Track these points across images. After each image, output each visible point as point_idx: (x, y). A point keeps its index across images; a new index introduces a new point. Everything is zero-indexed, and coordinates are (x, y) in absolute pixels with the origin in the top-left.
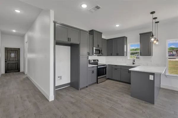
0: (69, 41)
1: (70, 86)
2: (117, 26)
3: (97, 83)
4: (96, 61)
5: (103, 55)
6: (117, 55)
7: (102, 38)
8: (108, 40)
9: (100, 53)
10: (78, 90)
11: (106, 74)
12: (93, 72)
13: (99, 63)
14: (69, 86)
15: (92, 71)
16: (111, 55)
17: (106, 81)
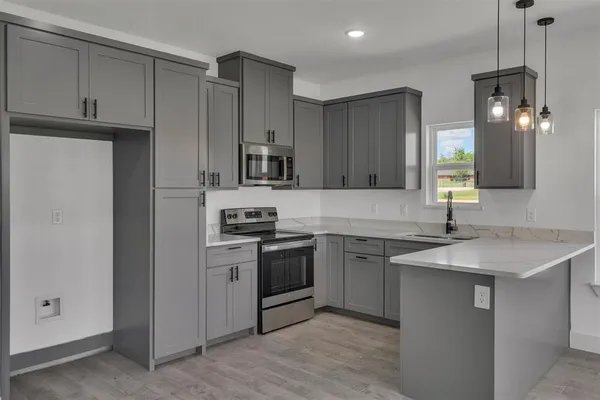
0: (85, 115)
1: (111, 349)
2: (356, 34)
3: (260, 331)
4: (265, 218)
5: (298, 186)
6: (372, 183)
7: (296, 92)
8: (327, 104)
9: (281, 173)
10: (148, 368)
11: (310, 283)
12: (234, 274)
13: (278, 226)
14: (103, 348)
15: (226, 270)
16: (344, 184)
17: (312, 321)
